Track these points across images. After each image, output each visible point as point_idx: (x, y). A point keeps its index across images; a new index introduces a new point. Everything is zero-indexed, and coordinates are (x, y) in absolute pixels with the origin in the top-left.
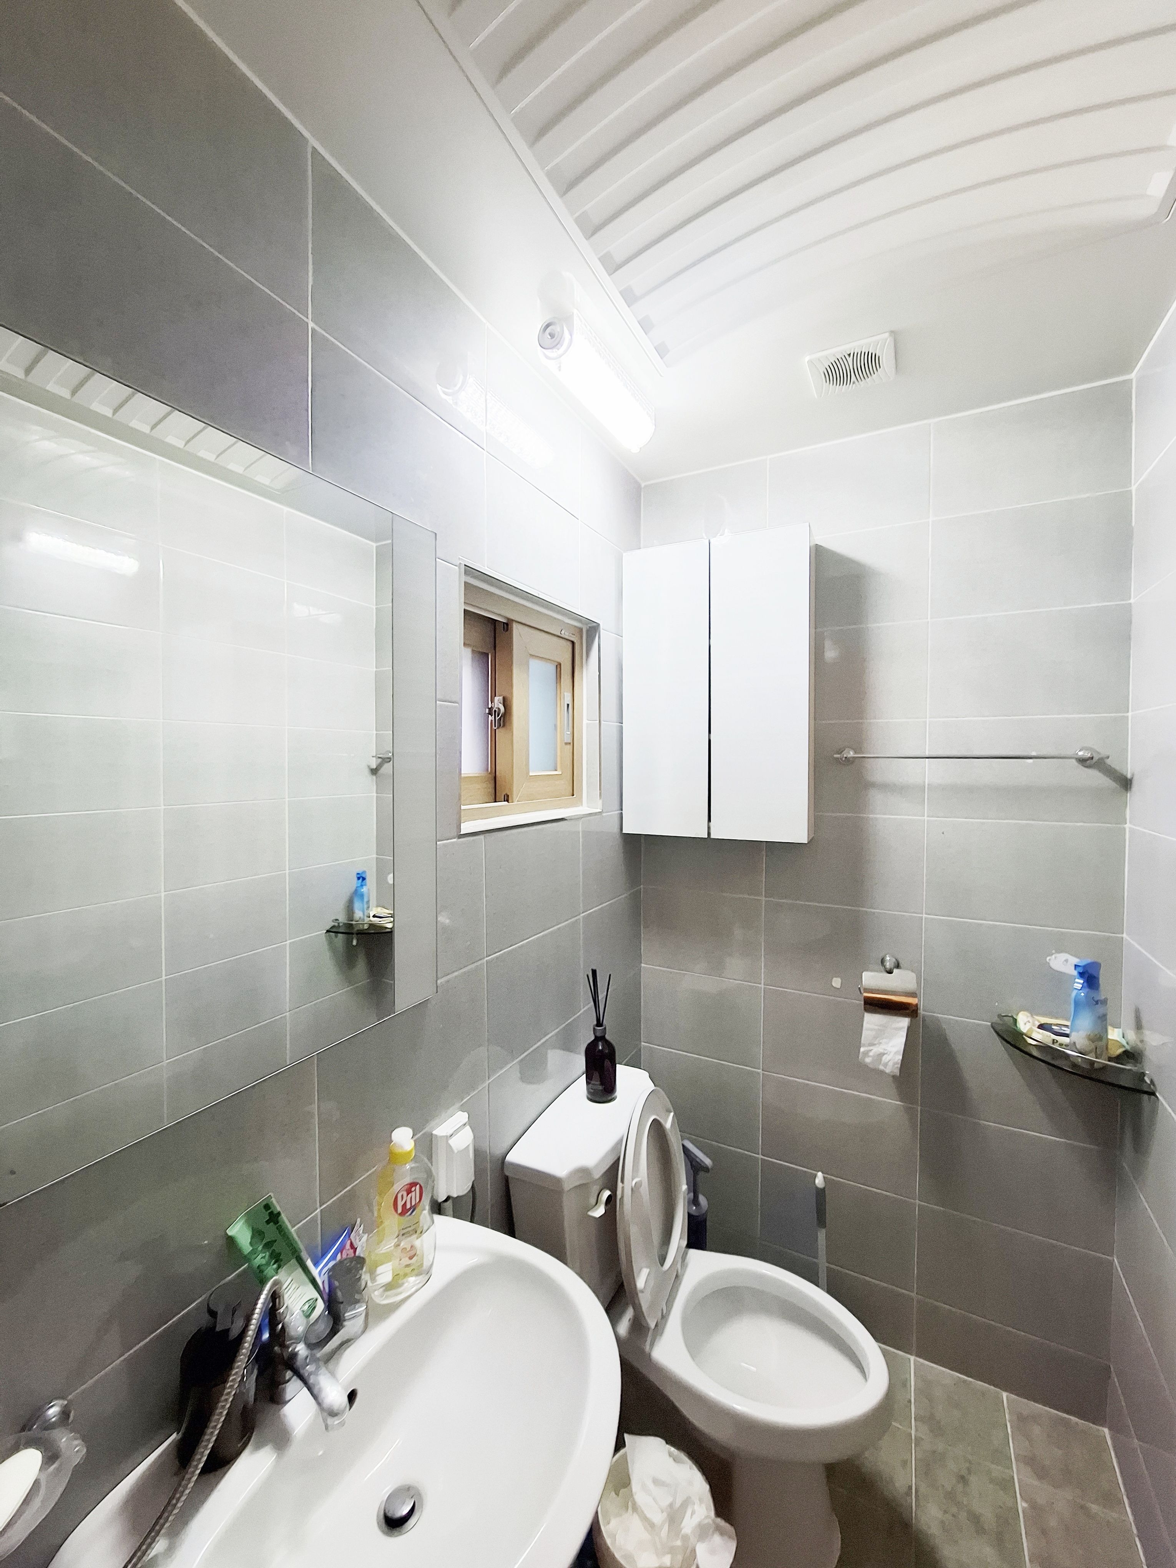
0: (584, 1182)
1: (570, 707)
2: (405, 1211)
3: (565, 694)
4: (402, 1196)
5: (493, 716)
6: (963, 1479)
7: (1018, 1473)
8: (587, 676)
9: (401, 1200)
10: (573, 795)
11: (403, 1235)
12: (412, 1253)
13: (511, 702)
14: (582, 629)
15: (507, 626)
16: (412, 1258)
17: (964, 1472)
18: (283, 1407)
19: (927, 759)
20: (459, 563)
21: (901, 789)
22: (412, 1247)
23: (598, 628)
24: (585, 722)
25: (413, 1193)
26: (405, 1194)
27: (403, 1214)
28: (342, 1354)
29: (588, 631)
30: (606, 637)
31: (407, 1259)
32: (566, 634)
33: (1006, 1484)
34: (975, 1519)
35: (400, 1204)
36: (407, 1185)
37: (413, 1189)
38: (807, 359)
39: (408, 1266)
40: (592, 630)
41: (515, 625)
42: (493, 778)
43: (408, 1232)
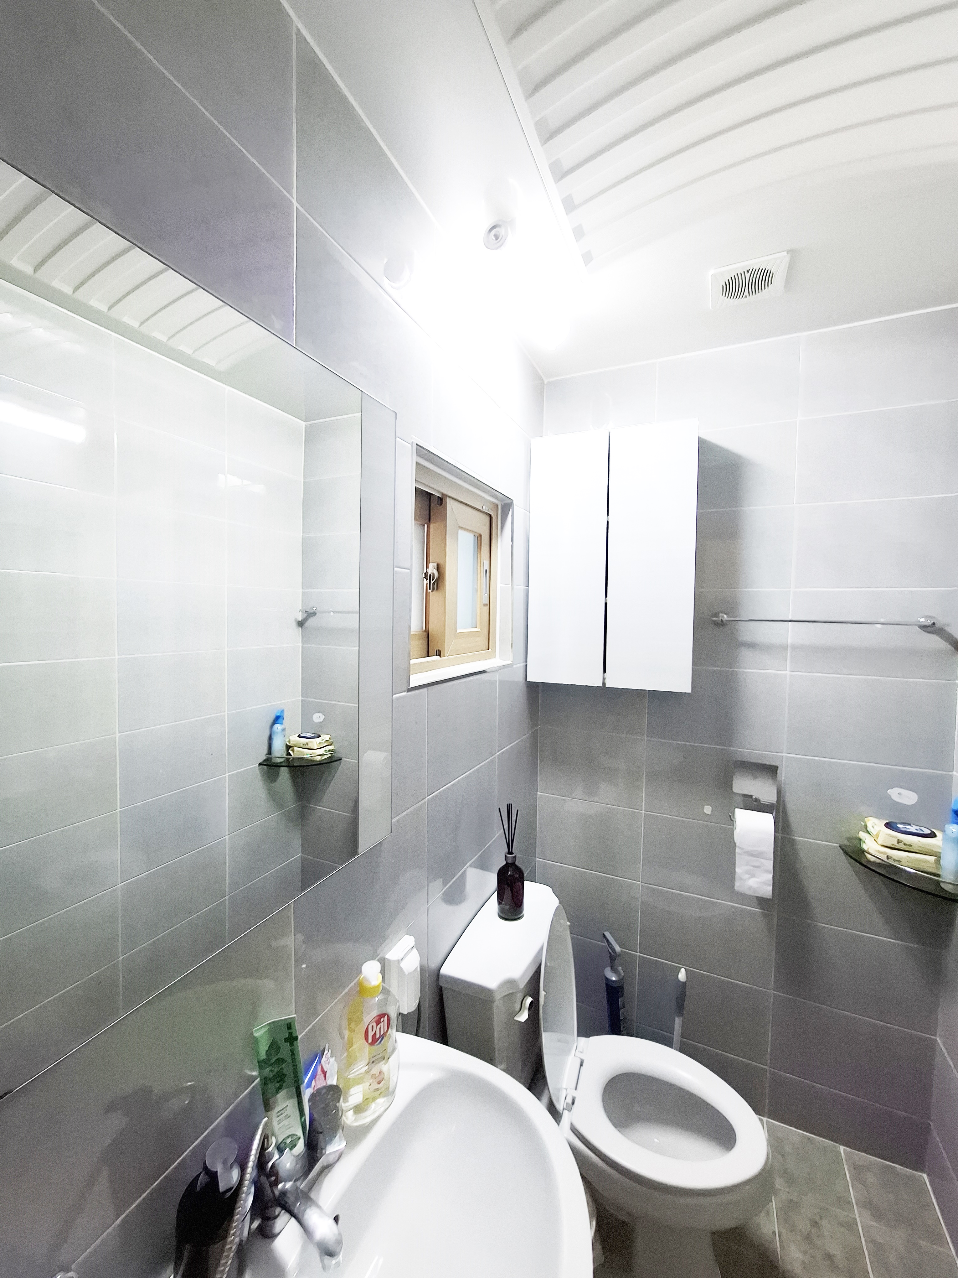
0: (511, 992)
1: (489, 572)
2: (375, 1040)
3: (484, 562)
4: (373, 1026)
5: (428, 580)
6: (815, 1224)
7: (860, 1216)
8: (502, 545)
9: (371, 1031)
10: (489, 649)
11: (373, 1062)
12: (380, 1079)
13: (444, 569)
14: (498, 505)
15: (441, 500)
16: (380, 1083)
17: (817, 1218)
18: (274, 1241)
19: (790, 622)
20: (411, 441)
21: (768, 648)
22: (380, 1072)
23: (512, 505)
24: (499, 585)
25: (382, 1024)
26: (375, 1025)
27: (373, 1043)
28: (323, 1180)
29: (503, 507)
30: (518, 510)
31: (376, 1083)
32: (485, 509)
33: (851, 1226)
34: (829, 1257)
35: (371, 1034)
36: (377, 1016)
37: (382, 1020)
38: (712, 272)
39: (377, 1090)
40: (506, 506)
41: (448, 500)
42: (427, 636)
43: (377, 1060)
